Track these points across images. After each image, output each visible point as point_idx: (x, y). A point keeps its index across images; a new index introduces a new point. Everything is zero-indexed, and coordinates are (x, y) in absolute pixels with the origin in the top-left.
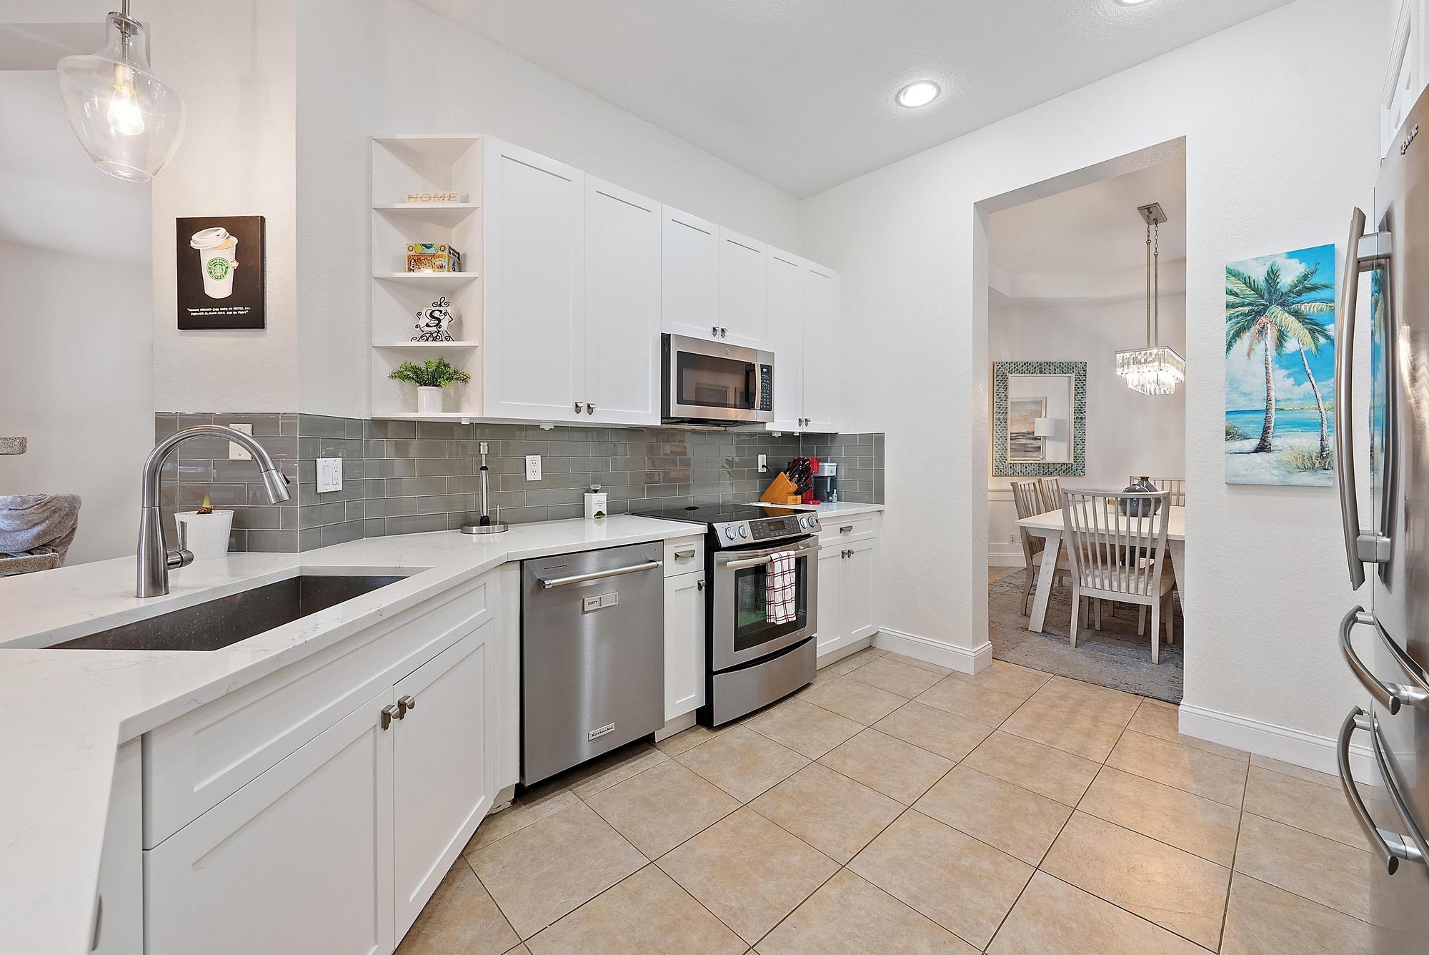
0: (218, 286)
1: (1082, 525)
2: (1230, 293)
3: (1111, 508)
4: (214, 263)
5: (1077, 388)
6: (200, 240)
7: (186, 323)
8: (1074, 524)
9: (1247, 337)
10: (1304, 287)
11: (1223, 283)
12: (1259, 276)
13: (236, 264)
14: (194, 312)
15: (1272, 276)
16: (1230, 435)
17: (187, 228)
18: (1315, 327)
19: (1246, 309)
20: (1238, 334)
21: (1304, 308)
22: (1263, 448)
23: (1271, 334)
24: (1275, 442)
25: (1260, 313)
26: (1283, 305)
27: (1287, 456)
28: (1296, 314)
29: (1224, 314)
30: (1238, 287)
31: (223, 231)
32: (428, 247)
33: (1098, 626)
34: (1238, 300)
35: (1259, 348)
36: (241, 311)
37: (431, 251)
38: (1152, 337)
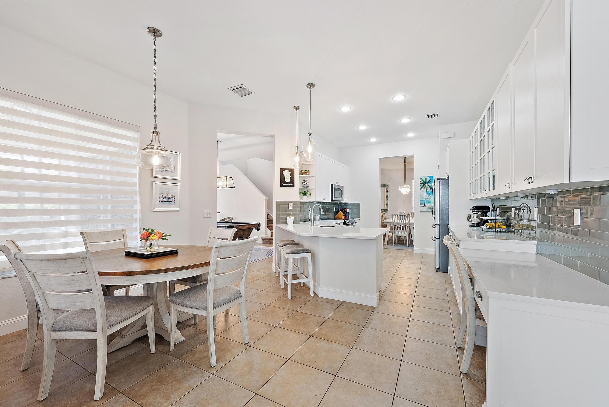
0: (287, 180)
1: (395, 221)
2: (420, 181)
3: (398, 219)
4: (287, 176)
5: (386, 190)
6: (284, 172)
7: (282, 186)
8: (394, 221)
9: (422, 188)
10: (429, 182)
11: (419, 180)
12: (424, 180)
13: (290, 177)
14: (283, 184)
15: (426, 179)
16: (420, 204)
17: (282, 170)
18: (431, 188)
19: (422, 184)
20: (421, 188)
21: (429, 185)
22: (425, 206)
23: (426, 188)
24: (426, 205)
25: (424, 185)
26: (427, 184)
27: (427, 207)
28: (428, 186)
29: (420, 184)
30: (421, 181)
31: (288, 171)
32: (306, 170)
33: (396, 243)
34: (421, 183)
35: (424, 190)
36: (292, 184)
37: (306, 171)
38: (405, 183)
